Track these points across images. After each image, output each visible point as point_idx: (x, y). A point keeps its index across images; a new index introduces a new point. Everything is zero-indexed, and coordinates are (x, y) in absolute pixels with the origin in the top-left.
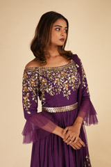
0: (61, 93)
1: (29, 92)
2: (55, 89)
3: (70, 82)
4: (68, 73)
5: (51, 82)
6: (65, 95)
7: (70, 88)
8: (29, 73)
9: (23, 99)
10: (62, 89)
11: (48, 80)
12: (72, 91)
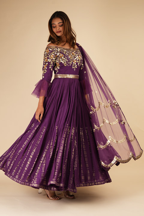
0: (71, 65)
1: (48, 62)
2: (68, 61)
3: (77, 59)
4: (77, 54)
5: (66, 56)
6: (73, 67)
7: (77, 63)
8: (50, 50)
9: (43, 67)
10: (72, 63)
11: (65, 55)
12: (78, 65)
